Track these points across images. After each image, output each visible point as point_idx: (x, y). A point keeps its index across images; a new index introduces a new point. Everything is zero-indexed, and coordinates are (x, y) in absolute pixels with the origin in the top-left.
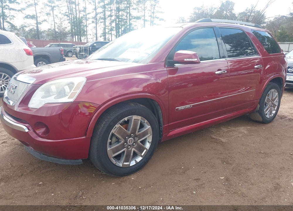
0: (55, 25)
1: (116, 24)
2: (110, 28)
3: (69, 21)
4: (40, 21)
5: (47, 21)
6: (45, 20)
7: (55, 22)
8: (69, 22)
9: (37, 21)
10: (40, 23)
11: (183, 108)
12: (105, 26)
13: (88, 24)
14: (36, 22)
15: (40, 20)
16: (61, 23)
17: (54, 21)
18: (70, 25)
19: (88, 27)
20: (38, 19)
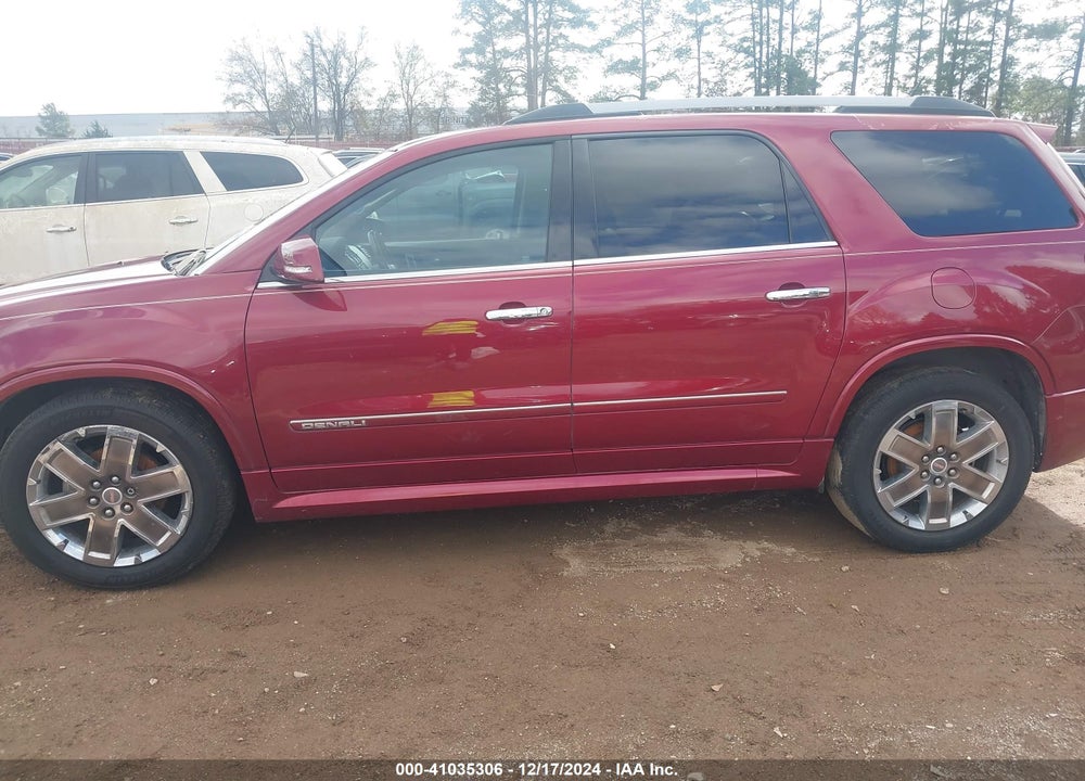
0: (699, 88)
1: (941, 67)
2: (911, 83)
3: (752, 70)
4: (654, 79)
5: (677, 78)
6: (670, 75)
7: (702, 76)
8: (752, 75)
9: (644, 79)
10: (654, 86)
11: (322, 425)
12: (892, 78)
13: (820, 75)
14: (638, 82)
15: (652, 73)
16: (724, 81)
17: (699, 73)
18: (753, 85)
19: (820, 86)
20: (650, 72)
